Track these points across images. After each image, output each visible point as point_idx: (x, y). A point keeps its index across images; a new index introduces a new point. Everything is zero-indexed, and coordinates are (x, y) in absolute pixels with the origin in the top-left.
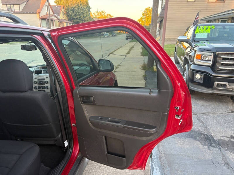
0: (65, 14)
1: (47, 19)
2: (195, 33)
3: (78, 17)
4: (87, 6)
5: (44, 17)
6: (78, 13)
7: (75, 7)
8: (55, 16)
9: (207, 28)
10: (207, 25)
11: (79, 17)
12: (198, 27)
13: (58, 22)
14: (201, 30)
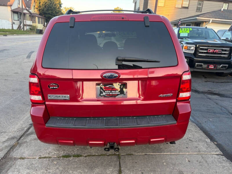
0: (36, 8)
1: (19, 13)
2: (180, 33)
3: (50, 12)
4: (59, 2)
5: (16, 11)
6: (50, 8)
7: (47, 2)
8: (27, 10)
9: (187, 30)
10: (187, 28)
11: (52, 13)
12: (181, 29)
13: (29, 16)
14: (183, 31)
